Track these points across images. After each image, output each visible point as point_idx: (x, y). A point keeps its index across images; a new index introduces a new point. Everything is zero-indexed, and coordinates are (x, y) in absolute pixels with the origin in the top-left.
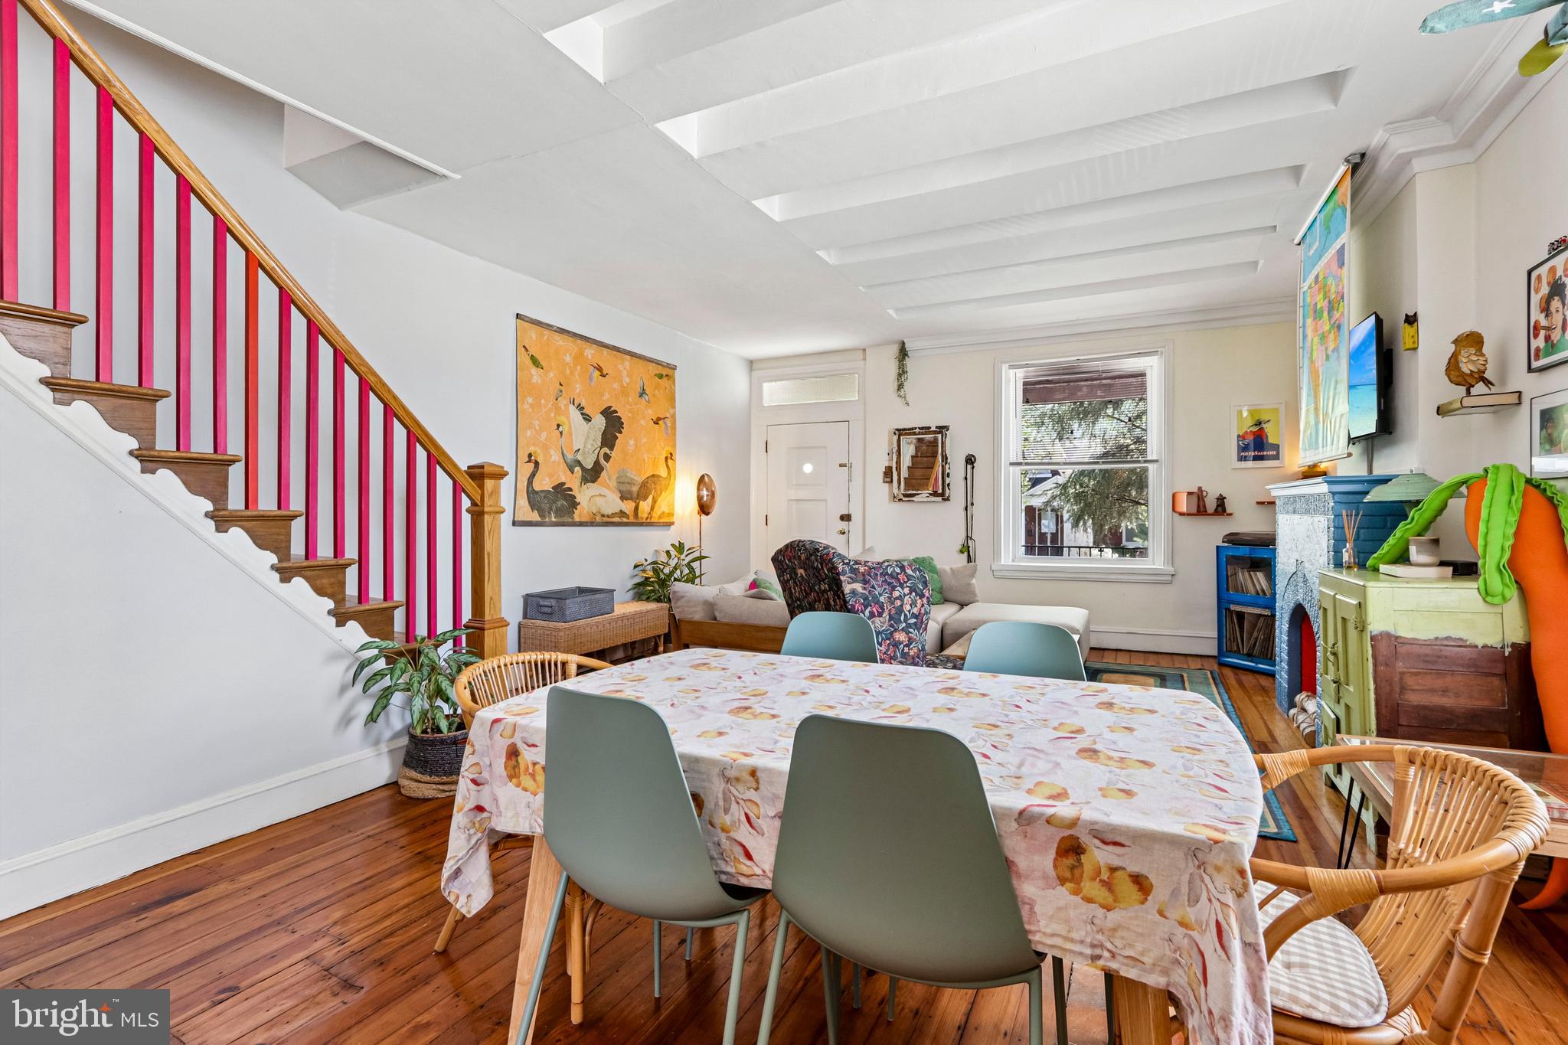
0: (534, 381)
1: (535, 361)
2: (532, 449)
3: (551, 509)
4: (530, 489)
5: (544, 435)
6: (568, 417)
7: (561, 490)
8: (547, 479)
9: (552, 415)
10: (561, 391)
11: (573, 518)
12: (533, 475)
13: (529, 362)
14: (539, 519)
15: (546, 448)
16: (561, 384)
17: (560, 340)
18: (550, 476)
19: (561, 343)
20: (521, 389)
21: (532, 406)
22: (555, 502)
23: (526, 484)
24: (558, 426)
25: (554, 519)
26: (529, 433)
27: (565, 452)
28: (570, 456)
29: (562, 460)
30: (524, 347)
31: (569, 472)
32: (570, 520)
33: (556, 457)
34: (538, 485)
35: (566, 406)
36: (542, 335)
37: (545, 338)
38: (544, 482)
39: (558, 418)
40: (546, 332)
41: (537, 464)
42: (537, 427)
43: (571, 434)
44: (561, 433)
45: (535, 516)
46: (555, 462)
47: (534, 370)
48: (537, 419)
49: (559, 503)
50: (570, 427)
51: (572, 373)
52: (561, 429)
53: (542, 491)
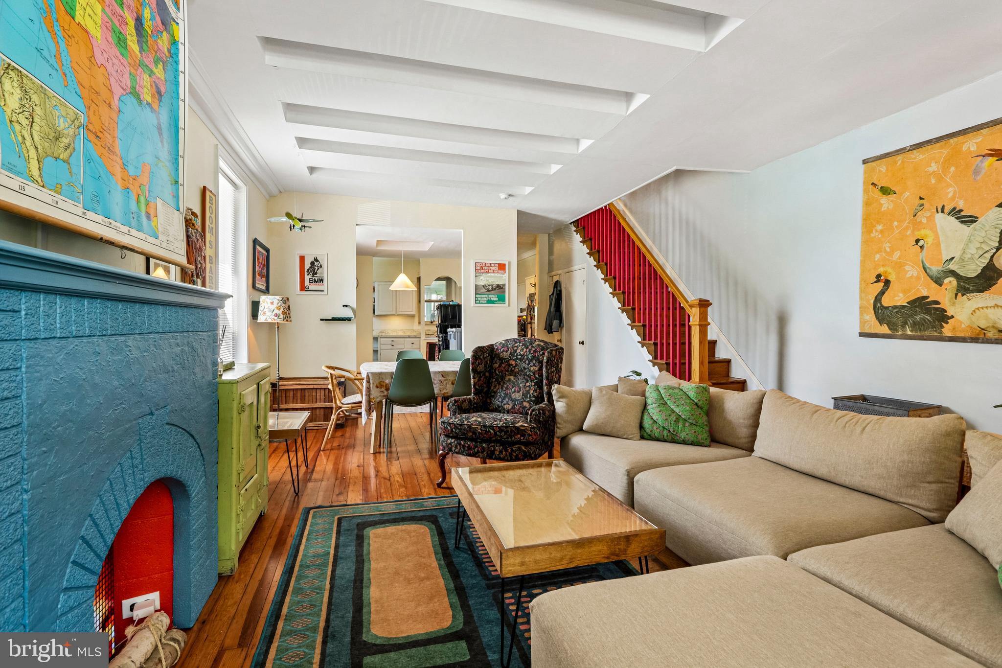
0: (884, 209)
1: (885, 191)
2: (881, 270)
3: (906, 323)
4: (878, 305)
5: (897, 255)
6: (934, 229)
7: (920, 304)
8: (901, 295)
9: (909, 232)
10: (922, 205)
11: (941, 332)
12: (882, 293)
13: (877, 193)
14: (889, 332)
15: (899, 266)
16: (921, 198)
17: (918, 156)
18: (905, 292)
19: (921, 157)
20: (869, 221)
21: (882, 232)
22: (911, 316)
23: (872, 301)
24: (917, 241)
25: (909, 333)
26: (877, 257)
27: (927, 265)
28: (935, 269)
29: (923, 274)
30: (873, 184)
31: (934, 285)
32: (936, 334)
33: (912, 271)
34: (886, 301)
35: (931, 219)
36: (896, 162)
37: (899, 162)
38: (896, 298)
39: (916, 233)
40: (899, 158)
41: (887, 283)
42: (888, 250)
43: (937, 245)
44: (922, 247)
45: (885, 329)
46: (912, 277)
47: (884, 200)
48: (889, 242)
49: (918, 318)
50: (937, 237)
51: (940, 179)
52: (921, 243)
53: (892, 307)
